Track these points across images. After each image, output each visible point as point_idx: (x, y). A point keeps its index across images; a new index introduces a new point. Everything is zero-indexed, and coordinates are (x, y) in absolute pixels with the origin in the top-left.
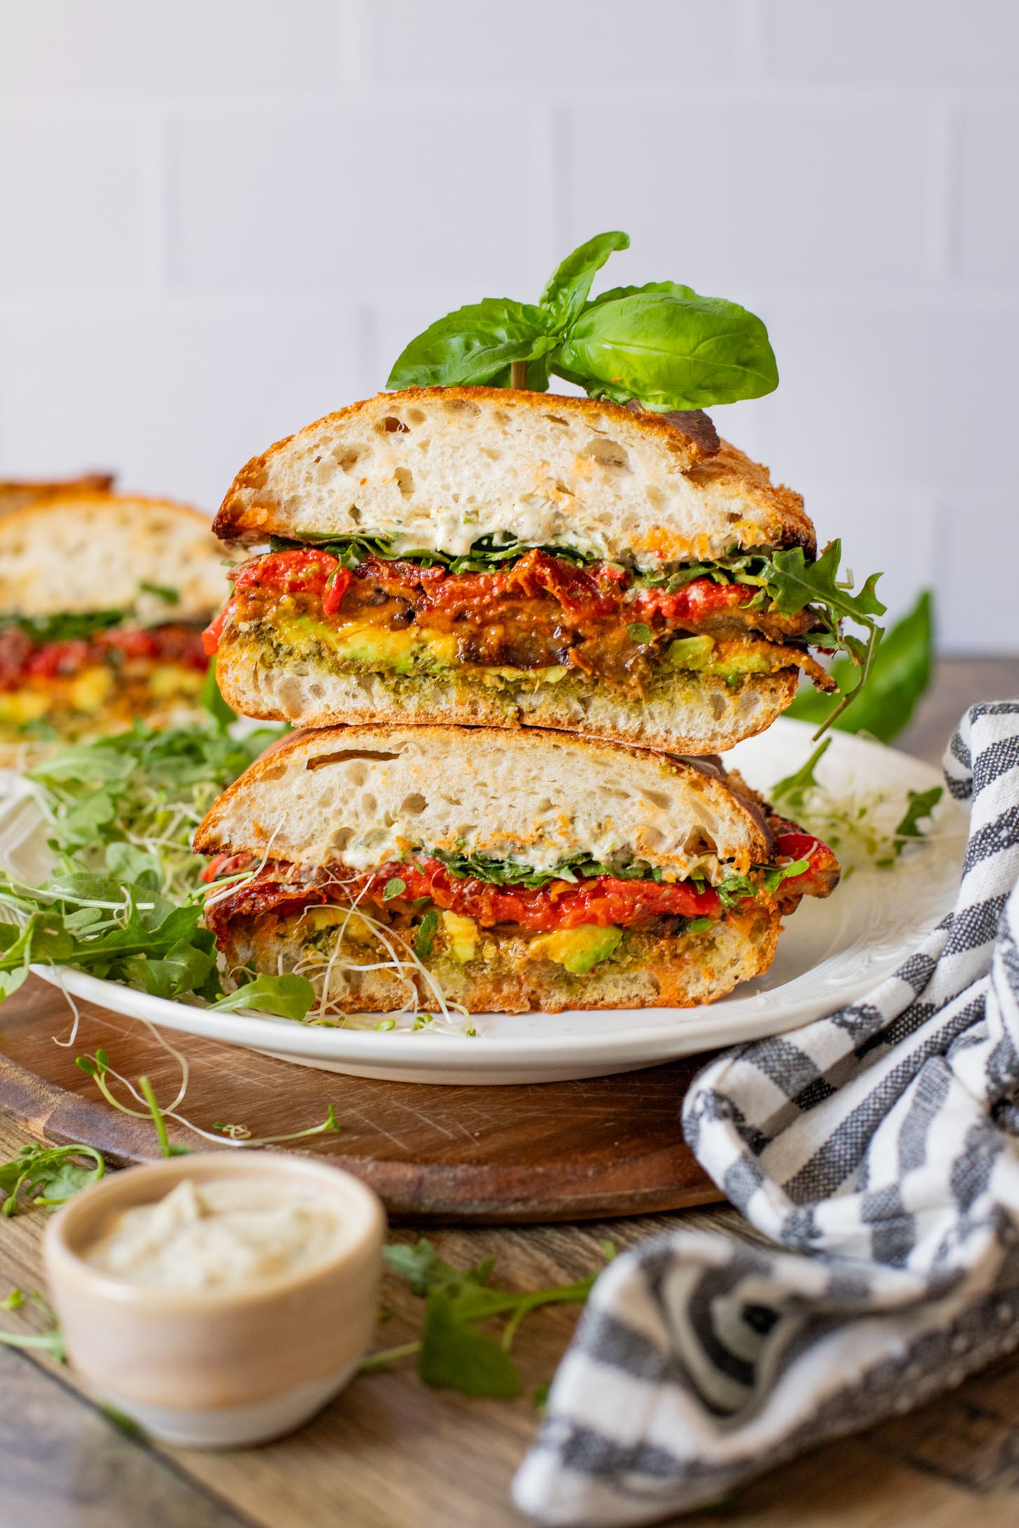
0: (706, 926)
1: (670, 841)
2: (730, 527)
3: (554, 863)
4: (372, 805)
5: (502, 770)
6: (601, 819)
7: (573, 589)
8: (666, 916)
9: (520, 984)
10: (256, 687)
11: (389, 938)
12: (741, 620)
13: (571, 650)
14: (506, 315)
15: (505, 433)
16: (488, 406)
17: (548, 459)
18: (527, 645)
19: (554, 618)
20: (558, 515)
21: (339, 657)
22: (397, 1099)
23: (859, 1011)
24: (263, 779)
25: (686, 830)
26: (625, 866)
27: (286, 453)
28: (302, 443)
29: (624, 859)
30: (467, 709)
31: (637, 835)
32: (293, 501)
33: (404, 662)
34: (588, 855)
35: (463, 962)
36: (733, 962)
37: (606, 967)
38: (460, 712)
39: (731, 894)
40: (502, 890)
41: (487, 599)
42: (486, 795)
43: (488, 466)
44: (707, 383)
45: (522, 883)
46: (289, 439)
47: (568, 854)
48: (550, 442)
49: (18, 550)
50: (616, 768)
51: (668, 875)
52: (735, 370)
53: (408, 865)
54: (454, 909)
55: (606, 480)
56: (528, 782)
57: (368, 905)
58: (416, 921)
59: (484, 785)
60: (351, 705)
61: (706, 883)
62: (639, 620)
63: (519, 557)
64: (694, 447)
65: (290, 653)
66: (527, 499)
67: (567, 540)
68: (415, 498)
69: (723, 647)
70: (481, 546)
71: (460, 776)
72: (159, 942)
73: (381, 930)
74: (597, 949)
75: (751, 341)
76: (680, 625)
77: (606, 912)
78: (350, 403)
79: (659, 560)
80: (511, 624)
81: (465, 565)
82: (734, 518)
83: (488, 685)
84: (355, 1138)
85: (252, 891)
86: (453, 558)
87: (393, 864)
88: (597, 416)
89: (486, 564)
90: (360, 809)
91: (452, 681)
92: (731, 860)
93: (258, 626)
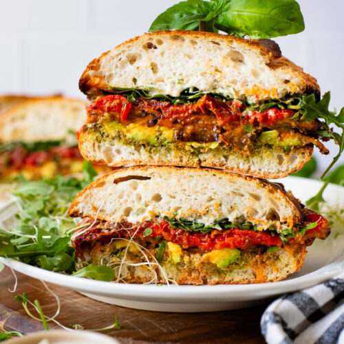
0: (275, 250)
1: (260, 214)
2: (285, 86)
3: (213, 222)
4: (140, 198)
5: (192, 185)
6: (232, 205)
7: (222, 110)
8: (259, 245)
9: (199, 273)
10: (94, 150)
11: (146, 252)
12: (290, 124)
13: (220, 135)
14: (197, 5)
15: (194, 48)
16: (188, 38)
17: (212, 58)
18: (203, 133)
19: (214, 122)
20: (215, 81)
21: (127, 138)
22: (146, 317)
23: (336, 281)
24: (96, 187)
25: (267, 209)
26: (241, 224)
27: (108, 57)
28: (114, 53)
29: (241, 221)
30: (179, 159)
31: (246, 211)
32: (110, 76)
33: (153, 140)
34: (227, 219)
35: (176, 263)
36: (287, 266)
37: (234, 266)
38: (176, 161)
39: (285, 236)
40: (192, 233)
41: (186, 114)
42: (185, 194)
43: (187, 61)
44: (276, 28)
45: (199, 231)
46: (109, 52)
47: (218, 218)
48: (212, 52)
49: (23, 118)
50: (238, 184)
51: (260, 228)
52: (287, 22)
53: (153, 222)
54: (172, 241)
55: (235, 67)
56: (202, 189)
57: (137, 239)
58: (157, 246)
59: (185, 190)
60: (132, 157)
61: (275, 232)
62: (248, 123)
63: (200, 98)
64: (270, 54)
65: (108, 136)
66: (203, 74)
67: (219, 91)
68: (159, 74)
69: (282, 135)
70: (184, 94)
71: (175, 187)
72: (52, 251)
73: (143, 250)
74: (230, 258)
75: (293, 11)
76: (265, 126)
77: (234, 243)
78: (133, 37)
79: (256, 99)
80: (196, 125)
81: (178, 101)
82: (287, 82)
83: (187, 149)
84: (126, 331)
85: (90, 232)
86: (173, 98)
87: (147, 222)
88: (231, 42)
89: (186, 100)
90: (135, 200)
91: (172, 148)
92: (285, 223)
93: (95, 125)
